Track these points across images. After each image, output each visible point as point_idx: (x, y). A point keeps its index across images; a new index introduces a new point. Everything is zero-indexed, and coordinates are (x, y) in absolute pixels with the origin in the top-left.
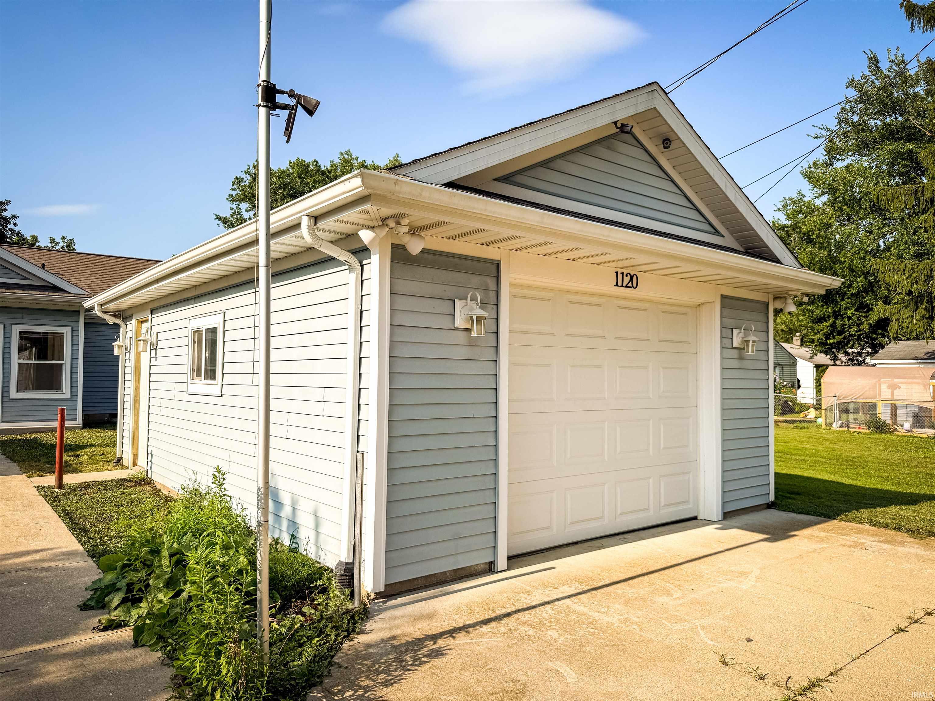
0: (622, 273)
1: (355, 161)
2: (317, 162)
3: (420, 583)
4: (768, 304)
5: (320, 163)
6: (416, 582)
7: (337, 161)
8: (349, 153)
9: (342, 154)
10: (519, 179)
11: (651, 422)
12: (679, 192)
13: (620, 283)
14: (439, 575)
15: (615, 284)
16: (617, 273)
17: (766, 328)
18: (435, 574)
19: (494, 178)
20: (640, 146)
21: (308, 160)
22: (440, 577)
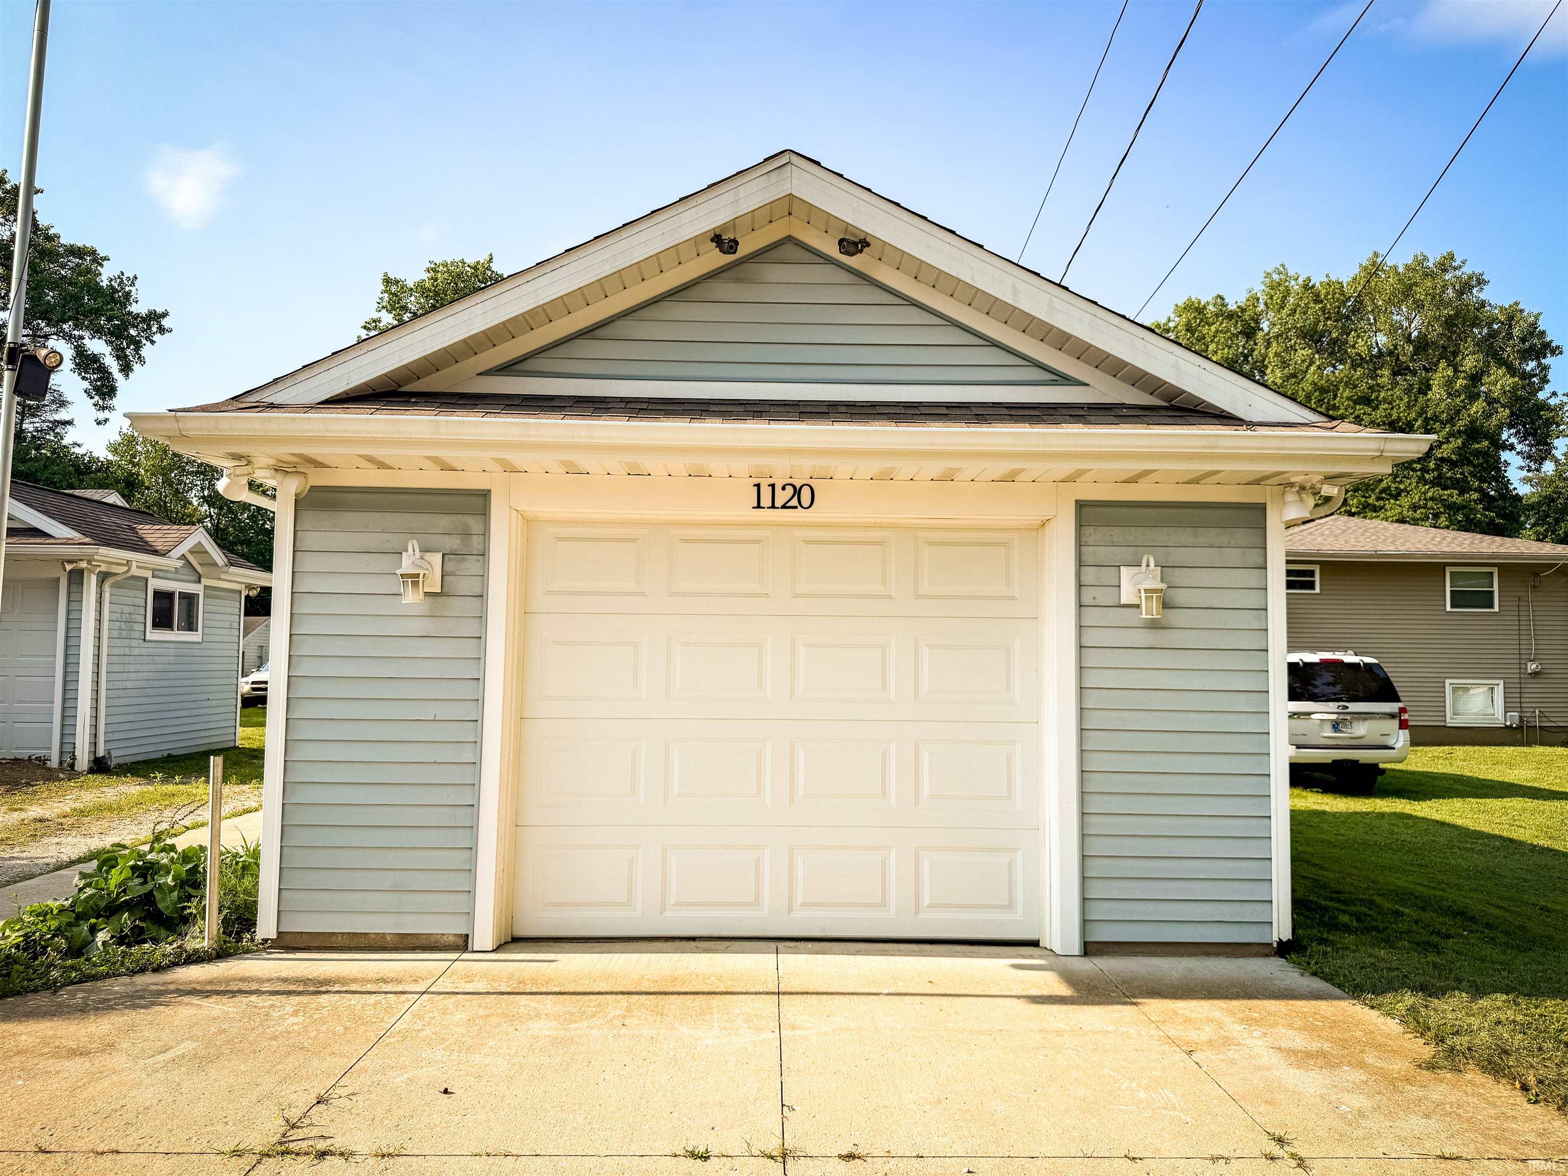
0: (773, 486)
1: (1293, 283)
2: (1222, 299)
3: (340, 941)
4: (1265, 509)
5: (1227, 301)
6: (334, 938)
7: (1259, 288)
8: (1282, 270)
9: (1268, 275)
10: (531, 365)
11: (893, 745)
12: (938, 321)
13: (766, 501)
14: (373, 936)
15: (756, 505)
16: (758, 486)
17: (1262, 559)
18: (367, 934)
19: (479, 372)
20: (822, 261)
21: (1205, 297)
22: (374, 939)
